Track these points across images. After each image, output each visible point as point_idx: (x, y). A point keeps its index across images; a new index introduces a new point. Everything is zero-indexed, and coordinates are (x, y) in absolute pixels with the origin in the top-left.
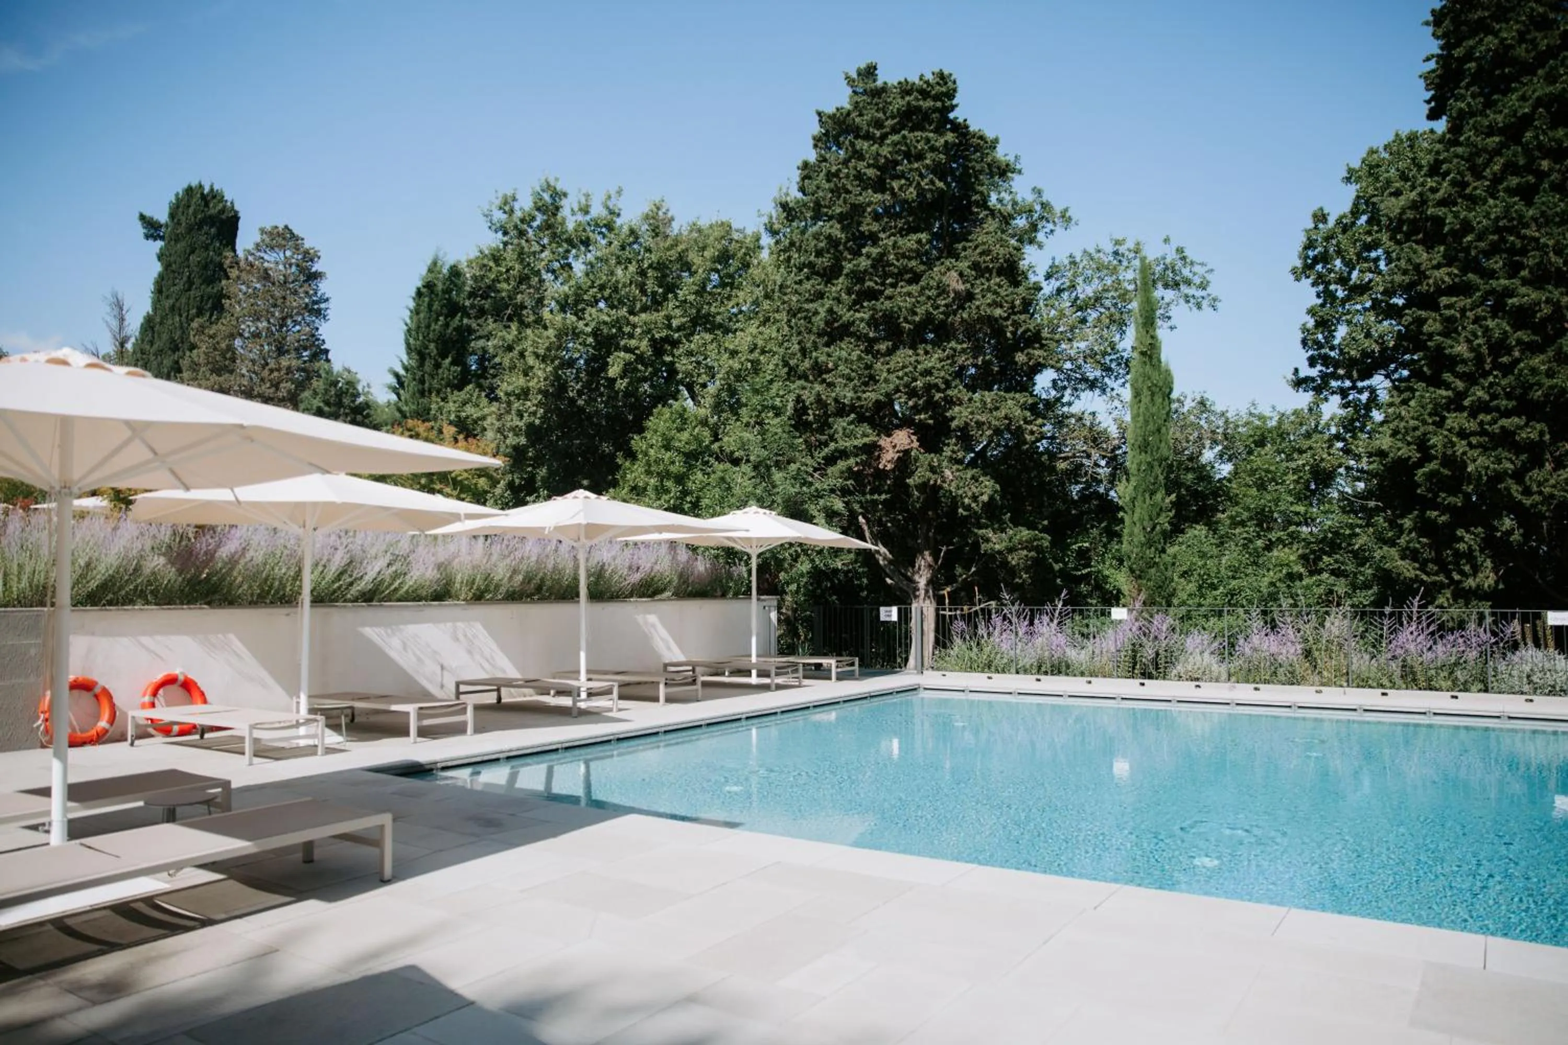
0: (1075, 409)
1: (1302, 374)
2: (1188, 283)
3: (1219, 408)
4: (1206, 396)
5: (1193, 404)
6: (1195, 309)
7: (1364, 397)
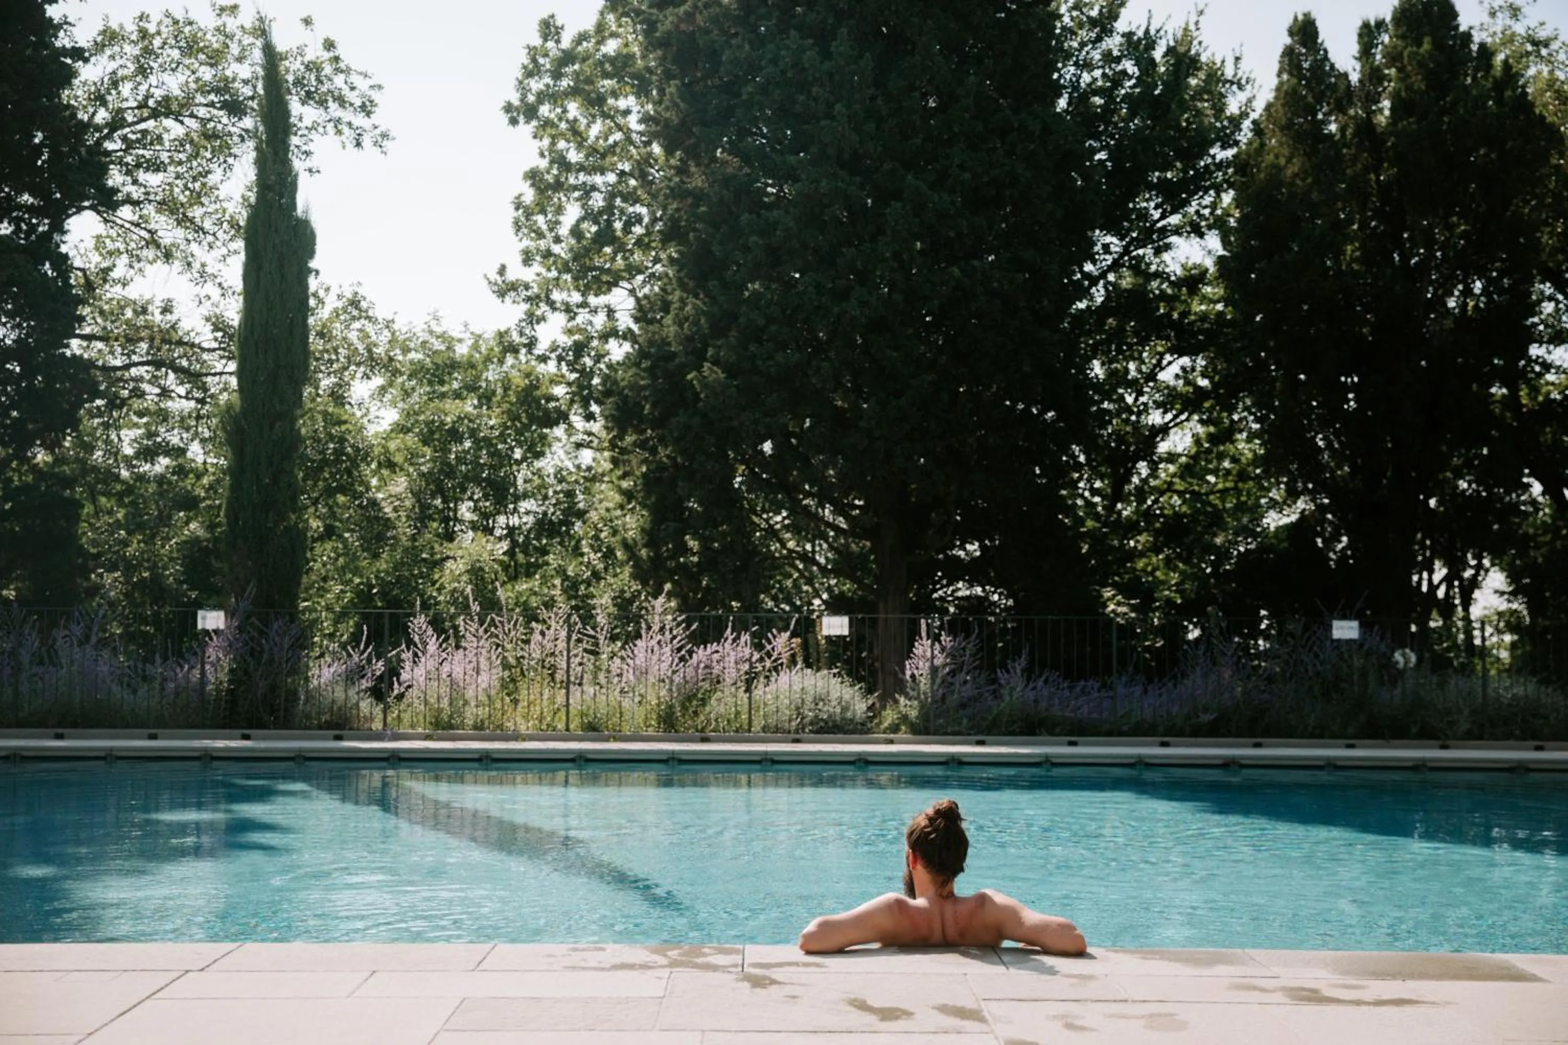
0: (133, 292)
1: (511, 276)
2: (341, 101)
3: (380, 313)
4: (361, 291)
5: (340, 304)
6: (350, 146)
7: (600, 320)
